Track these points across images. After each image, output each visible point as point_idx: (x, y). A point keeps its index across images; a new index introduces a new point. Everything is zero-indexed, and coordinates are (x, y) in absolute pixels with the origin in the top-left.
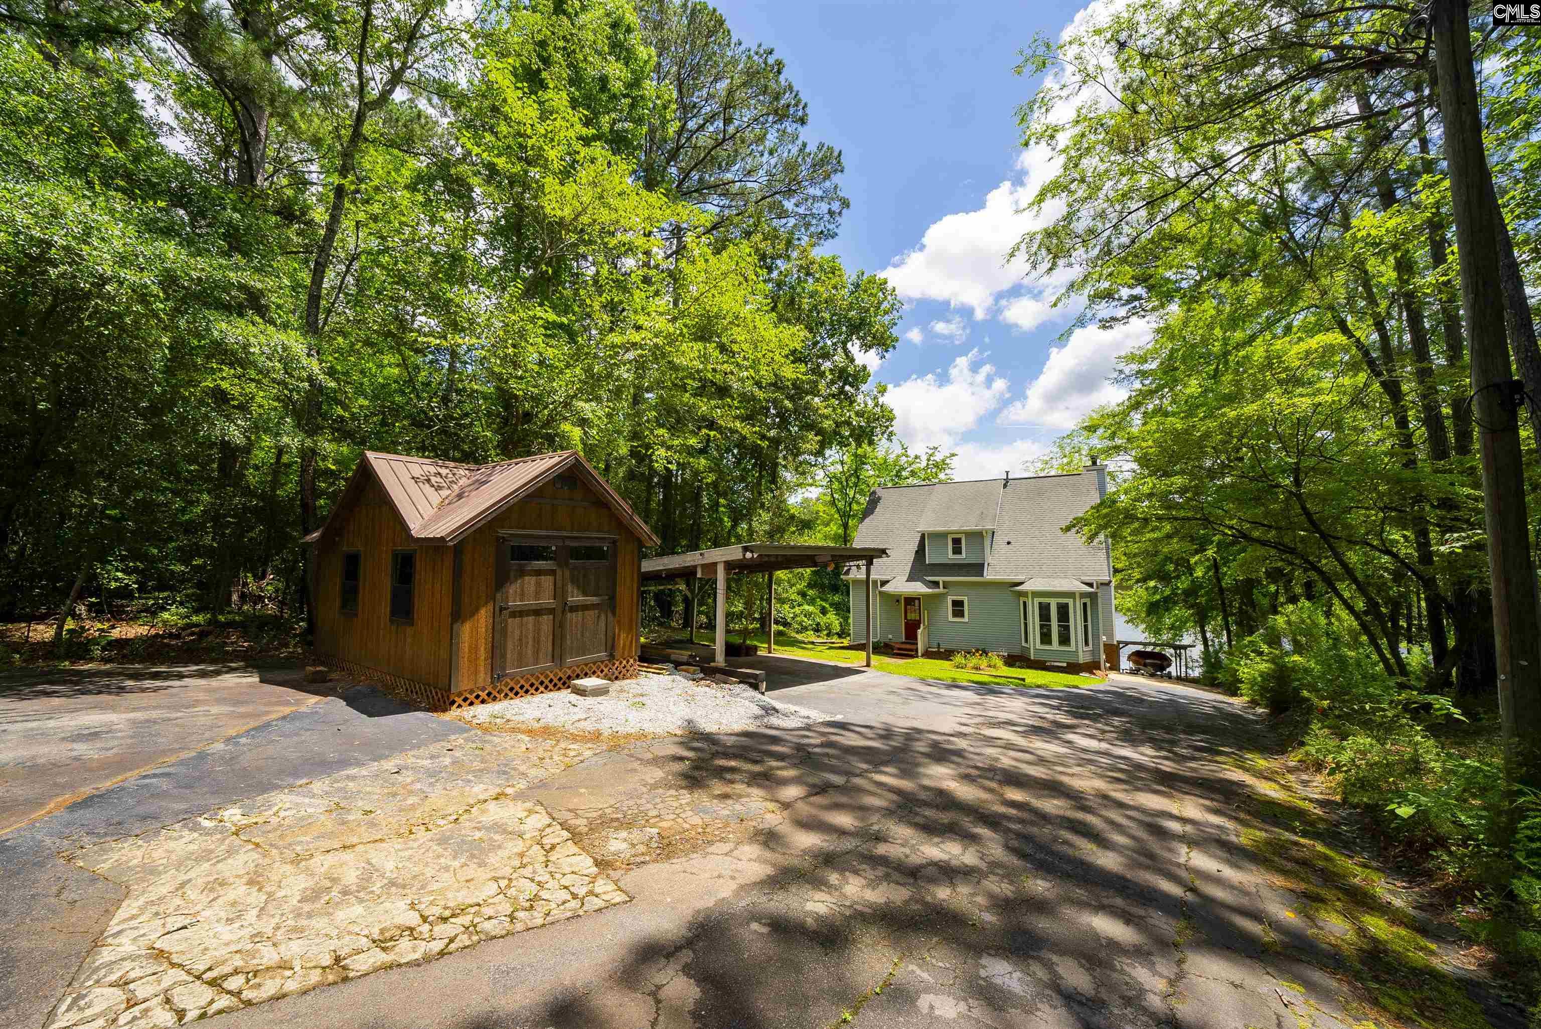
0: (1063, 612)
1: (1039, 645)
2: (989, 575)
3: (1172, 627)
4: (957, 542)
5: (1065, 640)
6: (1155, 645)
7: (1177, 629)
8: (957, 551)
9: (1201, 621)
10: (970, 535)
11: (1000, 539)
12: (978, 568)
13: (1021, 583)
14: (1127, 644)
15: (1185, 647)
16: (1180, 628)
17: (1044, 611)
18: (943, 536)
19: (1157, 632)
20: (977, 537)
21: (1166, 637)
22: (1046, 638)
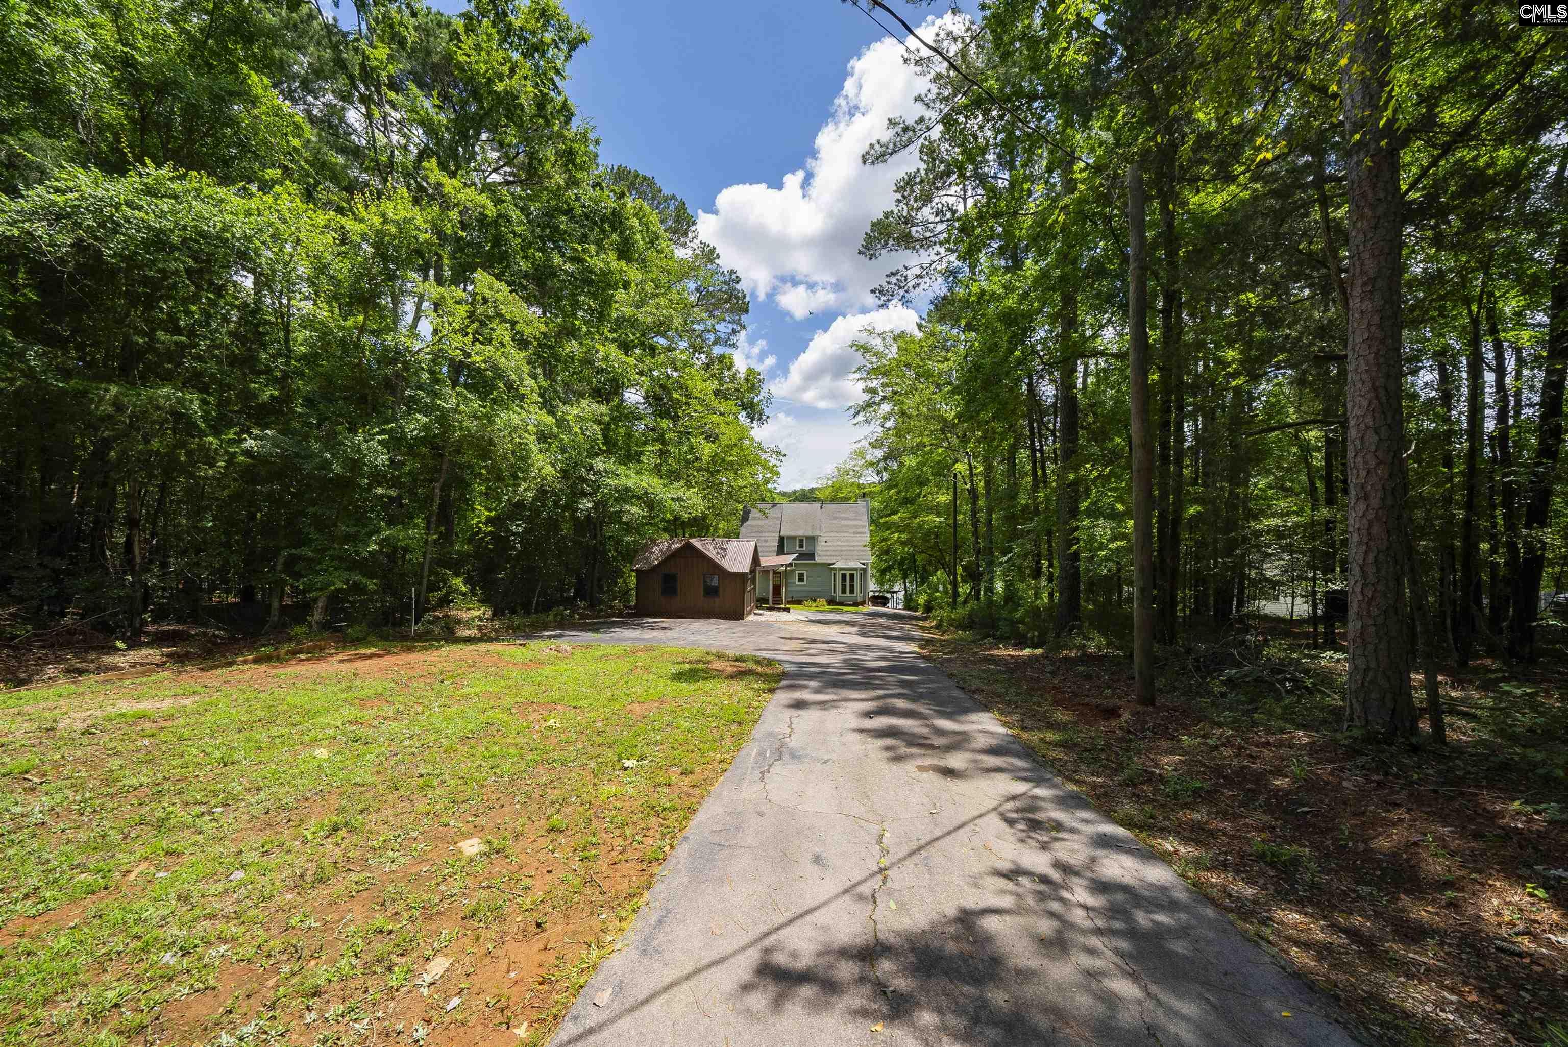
0: (852, 576)
1: (841, 593)
2: (818, 560)
4: (801, 541)
5: (852, 591)
7: (892, 582)
8: (801, 546)
9: (905, 577)
10: (808, 538)
11: (821, 540)
12: (812, 556)
13: (833, 564)
15: (896, 593)
16: (895, 584)
17: (844, 576)
18: (794, 538)
19: (882, 584)
20: (812, 539)
21: (886, 587)
22: (844, 591)
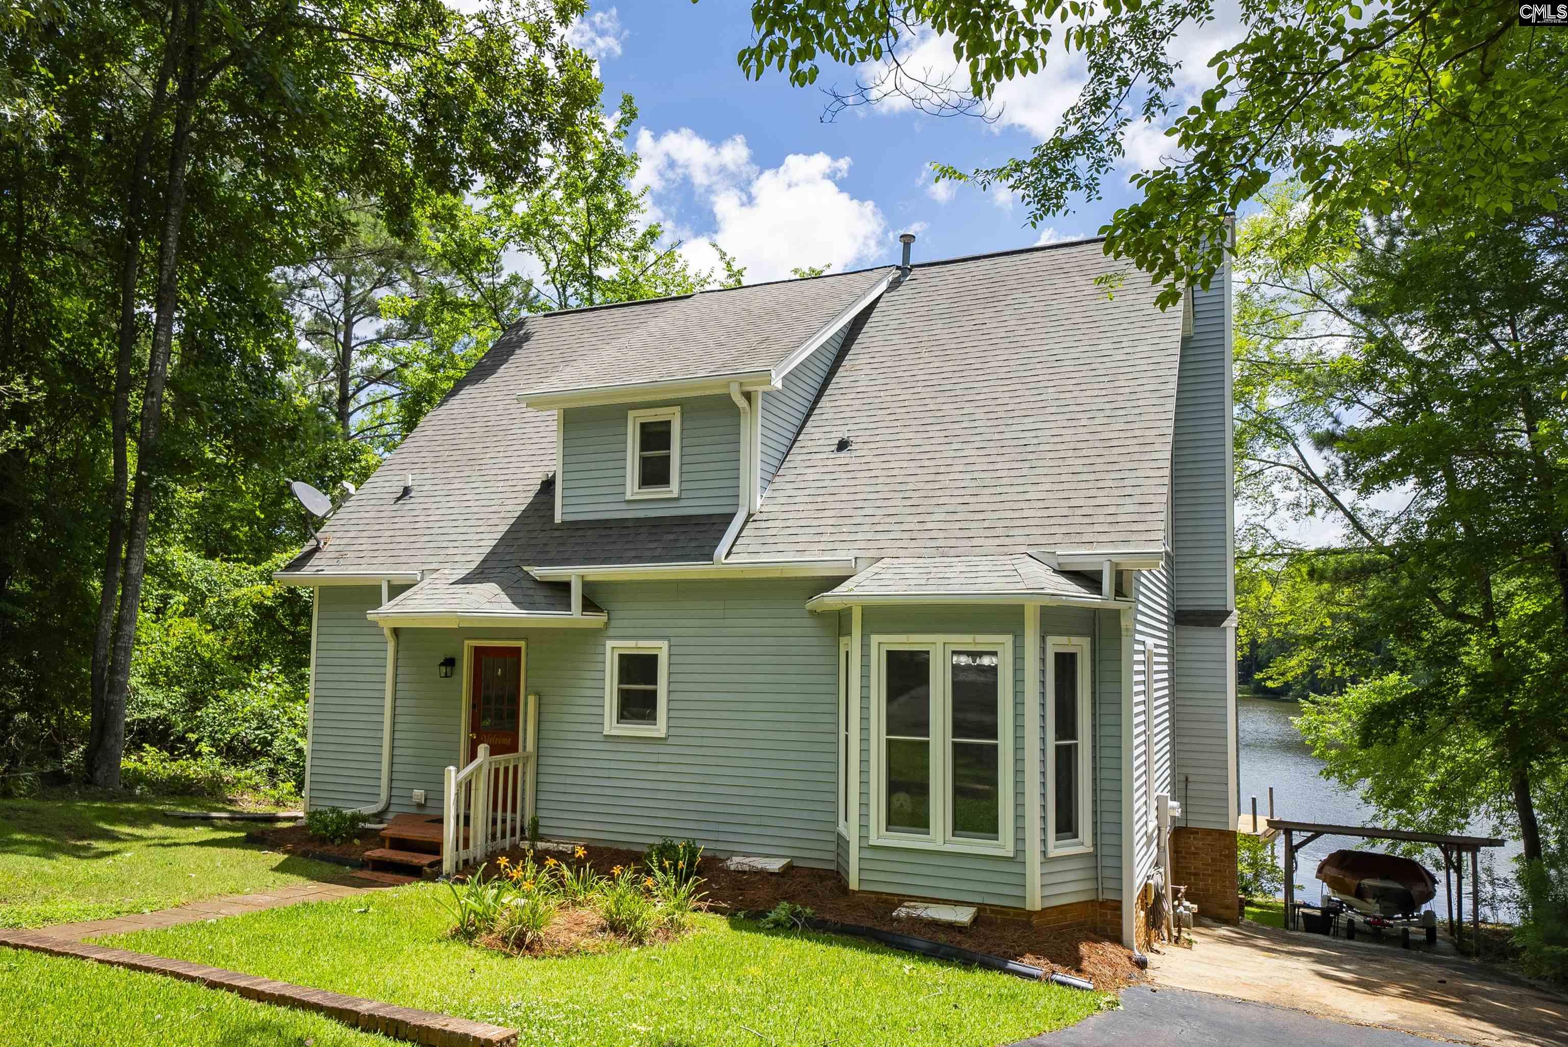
1: (880, 835)
3: (1439, 792)
6: (1395, 835)
7: (1453, 796)
9: (1519, 775)
13: (840, 580)
14: (1317, 831)
15: (1474, 845)
16: (1462, 794)
17: (907, 685)
19: (1402, 803)
21: (1423, 816)
22: (907, 799)
